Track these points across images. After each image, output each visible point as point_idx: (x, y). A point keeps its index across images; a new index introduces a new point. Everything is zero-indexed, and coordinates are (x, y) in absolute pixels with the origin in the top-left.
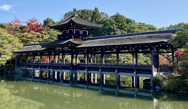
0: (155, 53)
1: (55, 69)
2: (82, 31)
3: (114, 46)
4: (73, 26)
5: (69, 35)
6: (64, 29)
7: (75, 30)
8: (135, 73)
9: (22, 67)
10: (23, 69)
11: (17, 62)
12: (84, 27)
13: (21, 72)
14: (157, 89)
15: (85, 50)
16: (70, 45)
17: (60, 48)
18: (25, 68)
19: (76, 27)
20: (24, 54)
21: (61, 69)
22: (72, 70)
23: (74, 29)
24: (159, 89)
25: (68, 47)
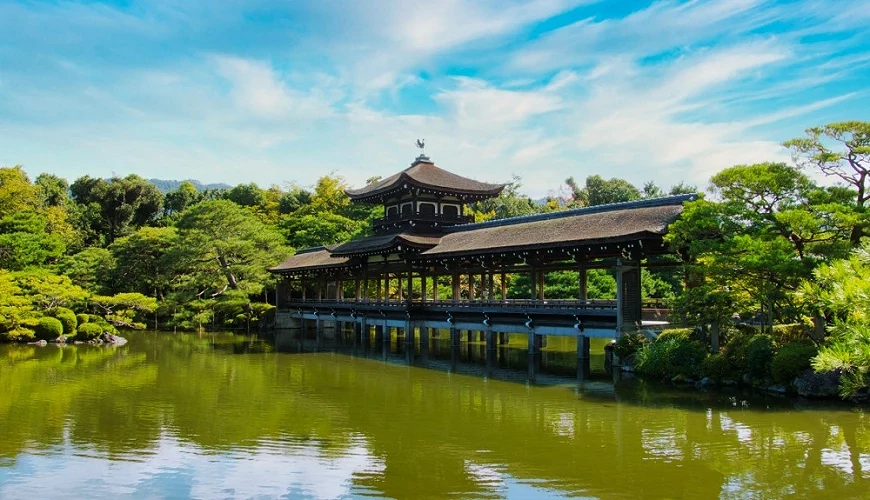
0: (629, 268)
1: (370, 317)
2: (442, 205)
3: (520, 249)
4: (414, 192)
5: (403, 218)
6: (390, 201)
7: (419, 203)
8: (576, 326)
9: (292, 311)
10: (294, 316)
11: (279, 297)
12: (443, 192)
13: (291, 324)
14: (625, 371)
15: (445, 262)
16: (399, 248)
17: (380, 259)
18: (298, 315)
19: (422, 196)
20: (311, 276)
21: (382, 318)
22: (411, 320)
23: (415, 199)
24: (630, 372)
25: (400, 256)
